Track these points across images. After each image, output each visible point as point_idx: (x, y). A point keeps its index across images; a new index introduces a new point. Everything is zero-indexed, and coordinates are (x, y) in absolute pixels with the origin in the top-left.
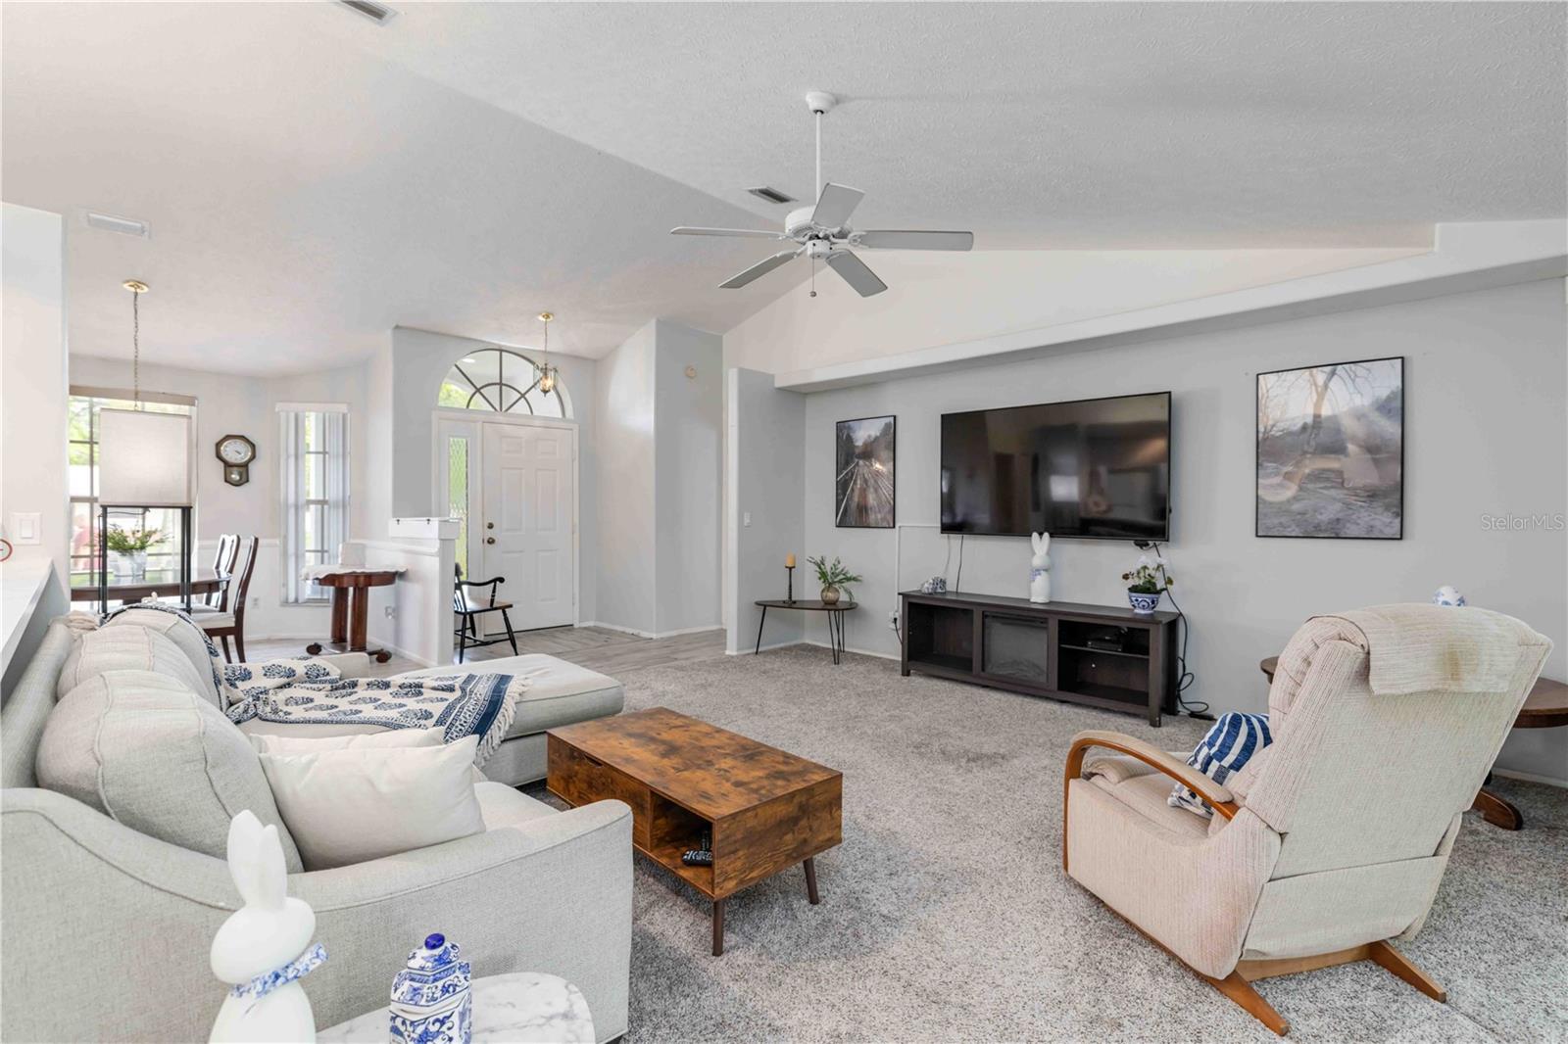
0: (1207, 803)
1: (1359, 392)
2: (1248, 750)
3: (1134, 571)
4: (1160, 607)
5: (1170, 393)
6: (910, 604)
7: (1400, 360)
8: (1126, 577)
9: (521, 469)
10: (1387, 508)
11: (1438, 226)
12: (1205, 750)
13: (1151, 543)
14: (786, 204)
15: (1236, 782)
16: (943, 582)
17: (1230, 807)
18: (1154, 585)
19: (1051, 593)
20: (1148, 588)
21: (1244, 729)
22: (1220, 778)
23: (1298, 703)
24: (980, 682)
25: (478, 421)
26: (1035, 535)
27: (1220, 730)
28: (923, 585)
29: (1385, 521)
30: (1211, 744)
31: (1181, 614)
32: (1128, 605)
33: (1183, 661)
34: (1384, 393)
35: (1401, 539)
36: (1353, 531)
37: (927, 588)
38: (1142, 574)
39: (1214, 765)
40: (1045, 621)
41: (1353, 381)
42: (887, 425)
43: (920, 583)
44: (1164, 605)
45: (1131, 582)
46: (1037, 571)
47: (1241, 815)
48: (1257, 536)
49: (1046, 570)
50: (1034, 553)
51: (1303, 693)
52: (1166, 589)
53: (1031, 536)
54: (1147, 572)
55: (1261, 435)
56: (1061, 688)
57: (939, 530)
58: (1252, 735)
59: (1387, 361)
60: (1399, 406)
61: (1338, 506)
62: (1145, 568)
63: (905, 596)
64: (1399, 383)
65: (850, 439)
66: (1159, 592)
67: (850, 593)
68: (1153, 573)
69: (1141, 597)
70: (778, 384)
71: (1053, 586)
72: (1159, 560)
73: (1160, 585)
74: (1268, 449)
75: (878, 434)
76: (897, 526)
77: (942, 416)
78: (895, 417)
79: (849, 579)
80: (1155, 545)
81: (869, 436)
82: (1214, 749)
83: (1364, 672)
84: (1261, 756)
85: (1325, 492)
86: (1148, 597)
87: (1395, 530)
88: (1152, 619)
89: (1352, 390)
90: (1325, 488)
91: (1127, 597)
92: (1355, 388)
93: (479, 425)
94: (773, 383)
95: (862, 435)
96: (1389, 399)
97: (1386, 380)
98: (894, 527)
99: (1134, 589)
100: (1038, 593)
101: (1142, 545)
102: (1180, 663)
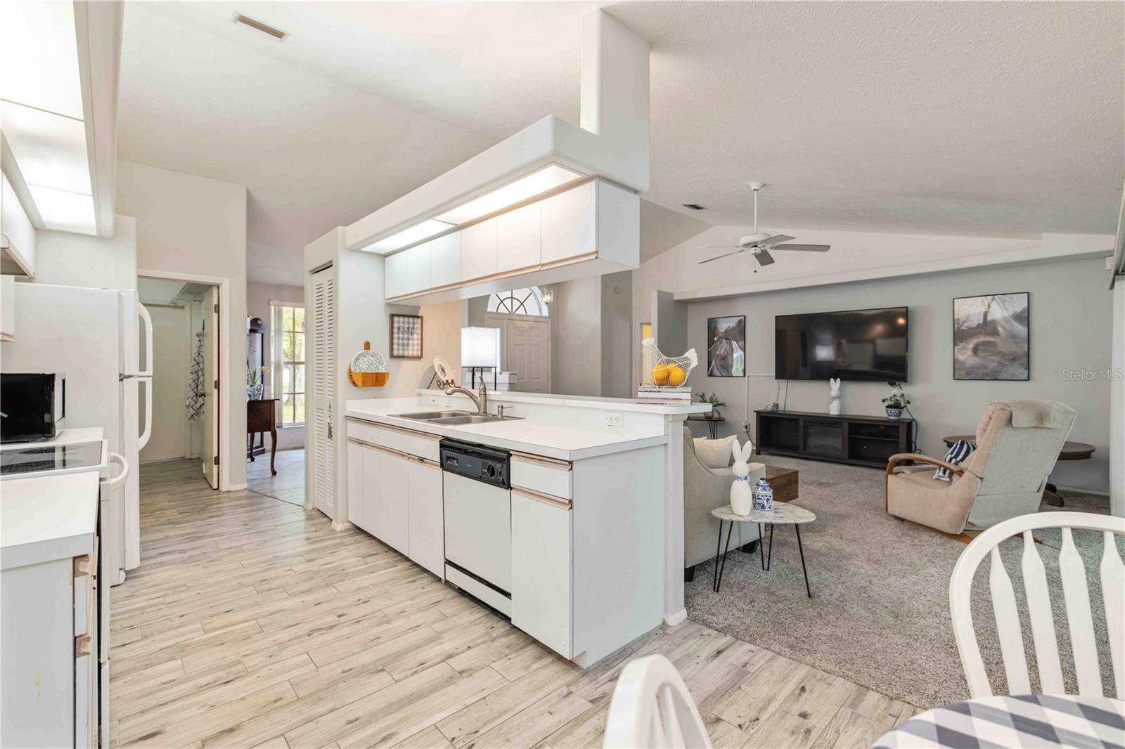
0: (952, 473)
1: (1006, 309)
2: (967, 453)
3: (888, 397)
4: (903, 416)
5: (907, 307)
6: (761, 417)
7: (1026, 294)
8: (884, 401)
9: (524, 345)
10: (1021, 365)
11: (1044, 234)
12: (950, 456)
13: (897, 383)
14: (700, 210)
15: (962, 465)
16: (777, 405)
17: (961, 472)
18: (900, 404)
19: (840, 411)
20: (897, 406)
21: (965, 446)
22: (956, 463)
23: (987, 432)
24: (804, 456)
25: (503, 319)
26: (832, 380)
27: (956, 447)
28: (767, 407)
29: (1020, 372)
30: (952, 453)
31: (914, 419)
32: (886, 415)
33: (915, 443)
34: (1019, 309)
35: (1028, 380)
36: (1003, 376)
37: (770, 408)
38: (893, 399)
39: (954, 460)
40: (841, 423)
41: (1003, 303)
42: (740, 321)
43: (766, 405)
44: (905, 415)
45: (887, 404)
46: (834, 398)
47: (966, 473)
48: (954, 379)
49: (838, 398)
50: (831, 389)
51: (989, 428)
52: (905, 406)
53: (829, 380)
54: (896, 398)
55: (956, 329)
56: (850, 457)
57: (774, 378)
58: (968, 449)
59: (1020, 295)
60: (1025, 318)
61: (995, 364)
62: (895, 396)
63: (758, 412)
64: (1026, 305)
65: (715, 328)
66: (903, 408)
67: (719, 413)
68: (899, 398)
69: (893, 410)
70: (676, 298)
71: (842, 407)
72: (902, 392)
73: (903, 405)
74: (960, 336)
75: (734, 325)
76: (747, 375)
77: (776, 317)
78: (745, 317)
79: (719, 405)
80: (899, 385)
81: (729, 327)
82: (953, 455)
83: (1010, 421)
84: (973, 454)
85: (990, 357)
86: (897, 411)
87: (1025, 376)
88: (899, 421)
89: (1003, 307)
90: (989, 355)
91: (885, 411)
92: (1005, 306)
93: (505, 321)
94: (673, 298)
95: (723, 326)
96: (1022, 312)
97: (1020, 304)
98: (745, 376)
99: (889, 407)
100: (834, 410)
101: (892, 384)
102: (913, 444)
